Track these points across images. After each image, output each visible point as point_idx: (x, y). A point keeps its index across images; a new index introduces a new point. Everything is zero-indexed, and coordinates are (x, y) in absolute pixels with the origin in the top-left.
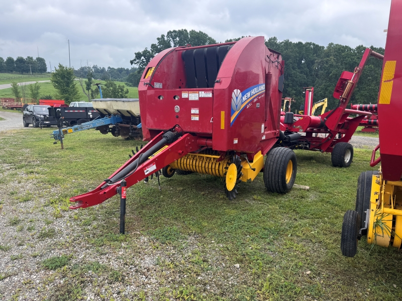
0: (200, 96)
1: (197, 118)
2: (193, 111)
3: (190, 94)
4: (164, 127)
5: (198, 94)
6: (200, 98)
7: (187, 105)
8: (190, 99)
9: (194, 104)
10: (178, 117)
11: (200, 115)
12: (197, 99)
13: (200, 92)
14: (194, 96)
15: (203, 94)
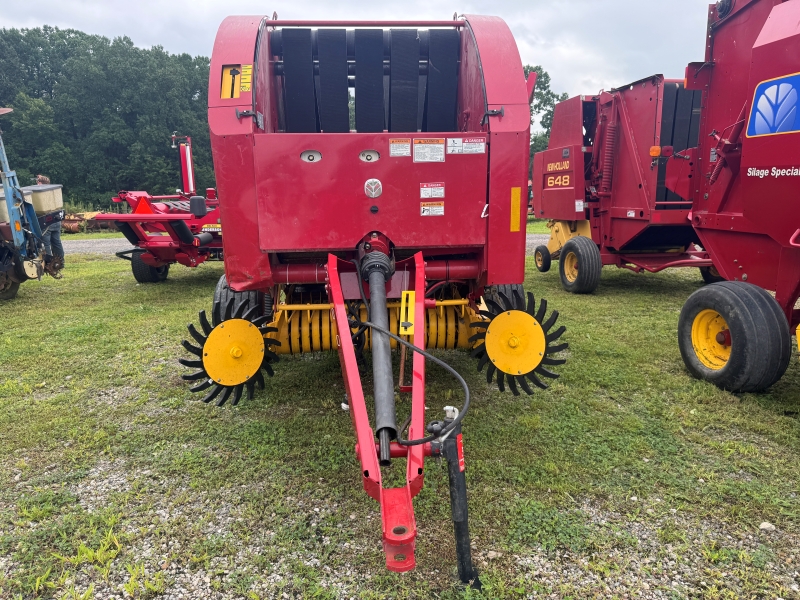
0: (450, 151)
1: (439, 210)
2: (426, 192)
3: (416, 147)
4: (327, 242)
5: (443, 146)
6: (448, 156)
7: (409, 175)
8: (417, 159)
9: (431, 172)
10: (374, 211)
11: (447, 200)
12: (440, 158)
13: (450, 141)
14: (429, 151)
15: (458, 145)
